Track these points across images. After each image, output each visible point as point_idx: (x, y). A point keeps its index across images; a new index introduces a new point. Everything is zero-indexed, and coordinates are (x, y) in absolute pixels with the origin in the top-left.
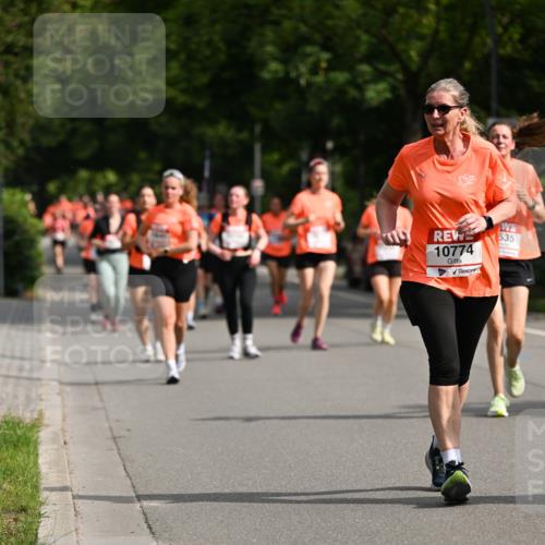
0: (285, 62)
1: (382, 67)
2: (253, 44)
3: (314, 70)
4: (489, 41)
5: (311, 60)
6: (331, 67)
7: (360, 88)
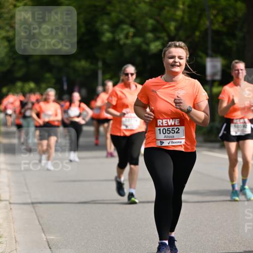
0: (113, 32)
1: (158, 35)
2: (98, 24)
3: (127, 37)
4: (208, 23)
5: (125, 32)
6: (135, 35)
7: (148, 44)
